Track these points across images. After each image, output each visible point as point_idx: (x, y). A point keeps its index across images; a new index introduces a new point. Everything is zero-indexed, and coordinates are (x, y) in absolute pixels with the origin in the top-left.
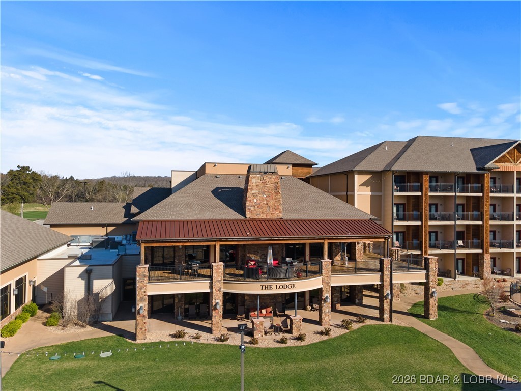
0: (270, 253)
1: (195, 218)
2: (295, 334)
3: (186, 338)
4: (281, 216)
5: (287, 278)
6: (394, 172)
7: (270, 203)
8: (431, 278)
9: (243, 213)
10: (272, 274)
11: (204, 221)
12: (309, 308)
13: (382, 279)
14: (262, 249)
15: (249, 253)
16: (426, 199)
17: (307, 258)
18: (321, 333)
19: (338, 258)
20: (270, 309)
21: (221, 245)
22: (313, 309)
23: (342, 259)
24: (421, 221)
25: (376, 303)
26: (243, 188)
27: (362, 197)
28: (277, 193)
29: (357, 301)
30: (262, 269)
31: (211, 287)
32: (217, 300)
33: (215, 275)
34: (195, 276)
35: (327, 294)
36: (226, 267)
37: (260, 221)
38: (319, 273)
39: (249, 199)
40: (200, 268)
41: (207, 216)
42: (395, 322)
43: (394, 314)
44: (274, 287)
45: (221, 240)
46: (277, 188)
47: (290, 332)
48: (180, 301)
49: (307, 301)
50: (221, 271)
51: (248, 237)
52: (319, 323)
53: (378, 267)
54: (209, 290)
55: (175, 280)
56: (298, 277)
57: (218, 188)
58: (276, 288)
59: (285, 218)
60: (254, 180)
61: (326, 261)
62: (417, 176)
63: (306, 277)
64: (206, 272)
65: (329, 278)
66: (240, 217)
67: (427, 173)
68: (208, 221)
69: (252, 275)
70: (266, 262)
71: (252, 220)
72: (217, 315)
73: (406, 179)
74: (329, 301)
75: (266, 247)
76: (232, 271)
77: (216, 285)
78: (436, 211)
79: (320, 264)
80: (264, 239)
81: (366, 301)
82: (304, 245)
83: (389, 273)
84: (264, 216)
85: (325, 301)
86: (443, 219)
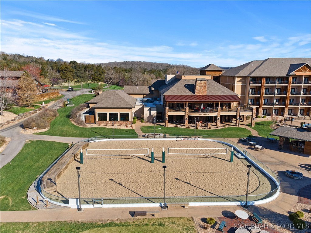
0: (202, 105)
1: (180, 94)
2: (208, 127)
3: (178, 127)
4: (206, 94)
5: (207, 112)
6: (251, 77)
7: (203, 90)
8: (253, 114)
9: (194, 93)
10: (203, 111)
11: (183, 95)
12: (214, 122)
13: (237, 114)
14: (200, 104)
15: (196, 105)
16: (263, 87)
17: (214, 107)
18: (216, 128)
19: (224, 107)
20: (202, 121)
21: (188, 103)
22: (215, 123)
23: (226, 108)
24: (260, 95)
25: (235, 122)
26: (194, 84)
27: (238, 85)
28: (205, 87)
29: (230, 121)
30: (200, 110)
31: (185, 114)
32: (187, 117)
33: (186, 111)
34: (180, 111)
35: (219, 118)
36: (189, 109)
37: (199, 95)
38: (217, 111)
39: (196, 89)
40: (182, 109)
41: (183, 94)
42: (240, 126)
43: (240, 125)
44: (203, 114)
45: (188, 101)
46: (205, 85)
47: (207, 127)
48: (175, 118)
49: (213, 120)
50: (188, 110)
51: (196, 101)
52: (216, 126)
53: (236, 111)
54: (184, 115)
55: (175, 112)
56: (210, 112)
57: (186, 84)
58: (203, 115)
59: (207, 95)
60: (198, 83)
61: (219, 108)
62: (261, 78)
63: (213, 112)
64: (184, 110)
65: (220, 113)
66: (193, 94)
67: (264, 77)
68: (184, 95)
69: (197, 111)
70: (201, 108)
71: (197, 95)
72: (187, 122)
73: (256, 79)
74: (219, 119)
75: (201, 103)
76: (191, 110)
77: (187, 114)
78: (268, 91)
79: (217, 109)
80: (201, 101)
81: (233, 122)
82: (214, 103)
83: (239, 112)
84: (201, 94)
85: (218, 119)
86: (270, 94)
